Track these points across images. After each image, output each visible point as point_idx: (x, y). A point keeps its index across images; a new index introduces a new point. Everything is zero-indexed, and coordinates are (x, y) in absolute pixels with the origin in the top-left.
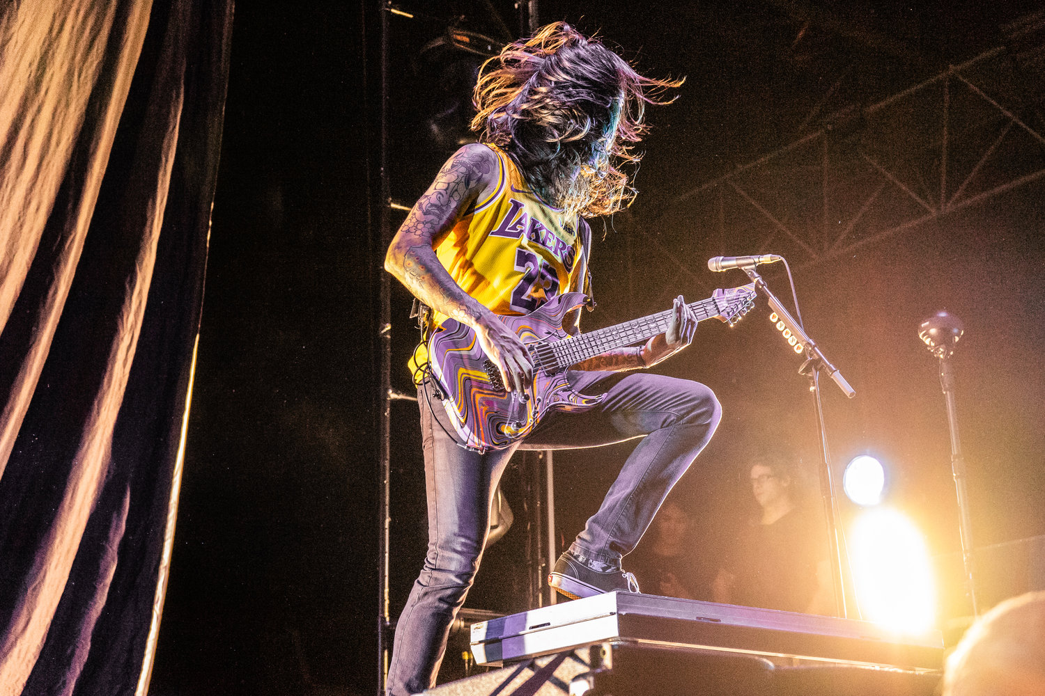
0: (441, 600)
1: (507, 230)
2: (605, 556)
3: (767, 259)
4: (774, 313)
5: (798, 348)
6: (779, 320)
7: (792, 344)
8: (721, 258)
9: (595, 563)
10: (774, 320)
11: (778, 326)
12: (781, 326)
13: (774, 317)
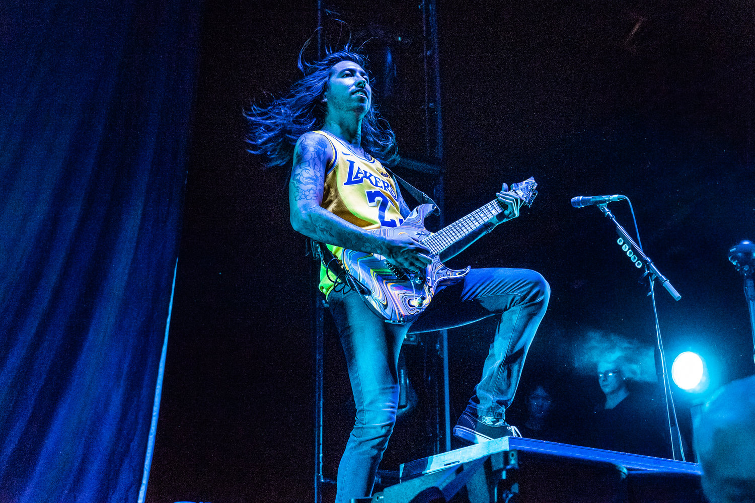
0: (373, 447)
1: (353, 180)
2: (493, 412)
3: (615, 197)
4: (621, 238)
5: (639, 264)
6: (624, 244)
7: (634, 261)
9: (487, 418)
10: (621, 244)
11: (623, 247)
12: (625, 248)
13: (620, 241)
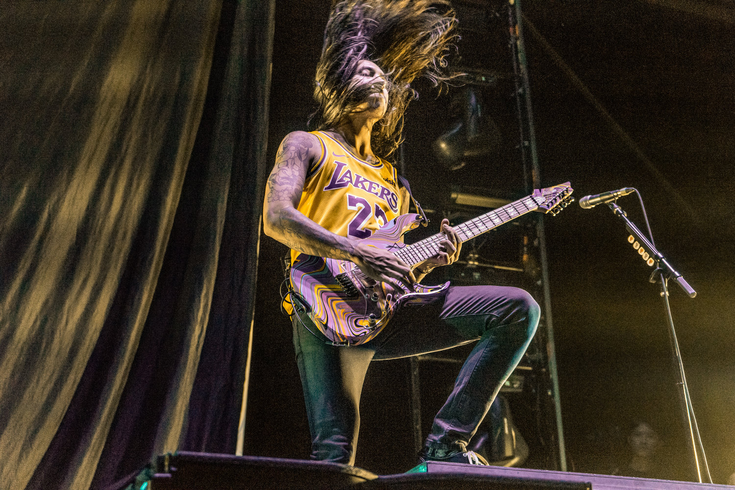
1: (336, 183)
3: (622, 192)
4: (631, 236)
5: (651, 262)
6: (635, 241)
7: (646, 259)
8: (589, 197)
10: (632, 242)
11: (634, 246)
12: (636, 246)
13: (631, 239)
